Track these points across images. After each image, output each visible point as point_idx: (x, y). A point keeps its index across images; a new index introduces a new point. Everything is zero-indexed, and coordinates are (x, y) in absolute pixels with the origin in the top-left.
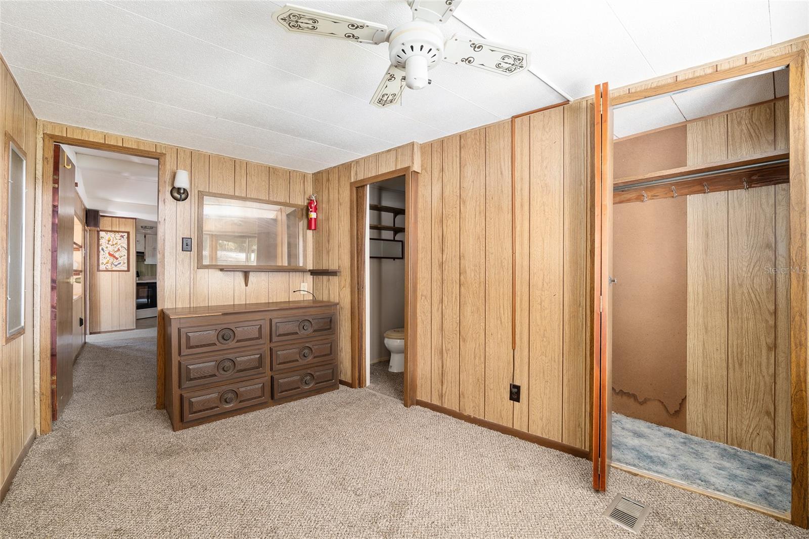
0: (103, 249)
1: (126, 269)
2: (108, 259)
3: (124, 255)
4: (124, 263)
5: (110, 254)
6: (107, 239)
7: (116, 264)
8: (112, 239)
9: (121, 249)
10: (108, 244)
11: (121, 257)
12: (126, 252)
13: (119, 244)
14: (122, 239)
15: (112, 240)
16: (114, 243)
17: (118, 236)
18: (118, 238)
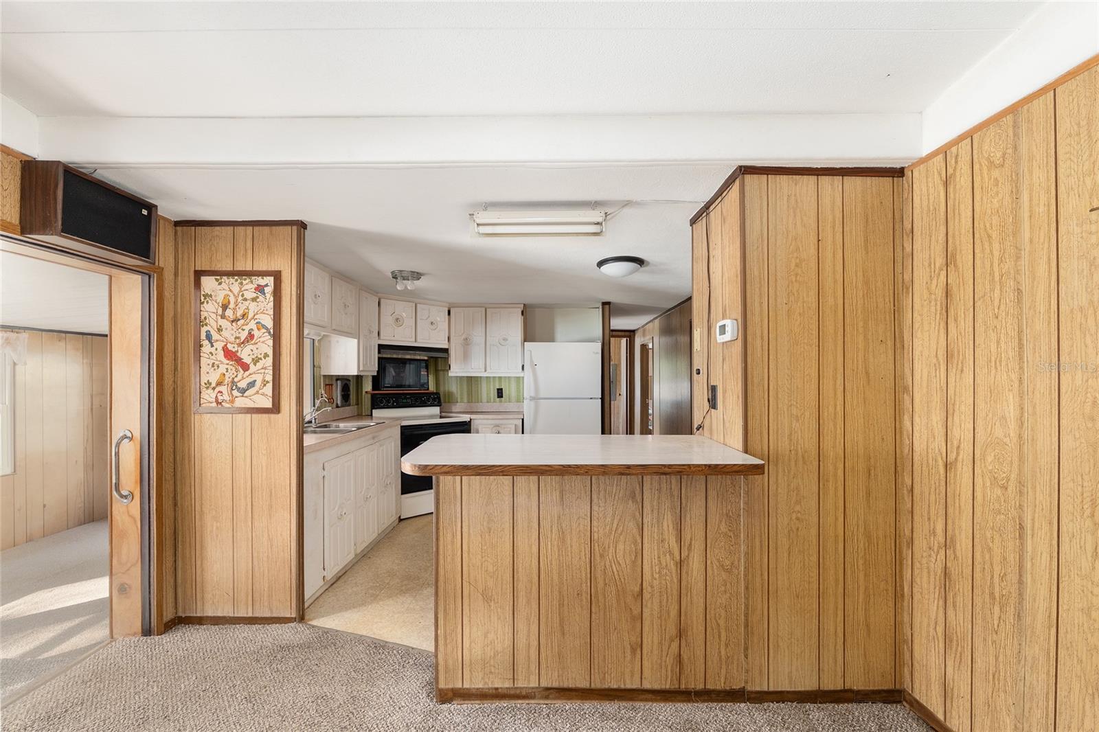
0: (209, 337)
1: (268, 404)
2: (222, 369)
3: (266, 355)
4: (265, 383)
5: (229, 354)
6: (220, 299)
7: (243, 385)
8: (232, 300)
9: (256, 333)
10: (223, 317)
11: (256, 361)
12: (271, 343)
13: (251, 315)
14: (261, 298)
15: (232, 305)
16: (239, 313)
17: (249, 286)
18: (250, 295)
